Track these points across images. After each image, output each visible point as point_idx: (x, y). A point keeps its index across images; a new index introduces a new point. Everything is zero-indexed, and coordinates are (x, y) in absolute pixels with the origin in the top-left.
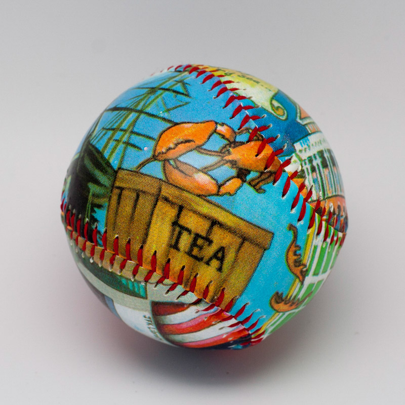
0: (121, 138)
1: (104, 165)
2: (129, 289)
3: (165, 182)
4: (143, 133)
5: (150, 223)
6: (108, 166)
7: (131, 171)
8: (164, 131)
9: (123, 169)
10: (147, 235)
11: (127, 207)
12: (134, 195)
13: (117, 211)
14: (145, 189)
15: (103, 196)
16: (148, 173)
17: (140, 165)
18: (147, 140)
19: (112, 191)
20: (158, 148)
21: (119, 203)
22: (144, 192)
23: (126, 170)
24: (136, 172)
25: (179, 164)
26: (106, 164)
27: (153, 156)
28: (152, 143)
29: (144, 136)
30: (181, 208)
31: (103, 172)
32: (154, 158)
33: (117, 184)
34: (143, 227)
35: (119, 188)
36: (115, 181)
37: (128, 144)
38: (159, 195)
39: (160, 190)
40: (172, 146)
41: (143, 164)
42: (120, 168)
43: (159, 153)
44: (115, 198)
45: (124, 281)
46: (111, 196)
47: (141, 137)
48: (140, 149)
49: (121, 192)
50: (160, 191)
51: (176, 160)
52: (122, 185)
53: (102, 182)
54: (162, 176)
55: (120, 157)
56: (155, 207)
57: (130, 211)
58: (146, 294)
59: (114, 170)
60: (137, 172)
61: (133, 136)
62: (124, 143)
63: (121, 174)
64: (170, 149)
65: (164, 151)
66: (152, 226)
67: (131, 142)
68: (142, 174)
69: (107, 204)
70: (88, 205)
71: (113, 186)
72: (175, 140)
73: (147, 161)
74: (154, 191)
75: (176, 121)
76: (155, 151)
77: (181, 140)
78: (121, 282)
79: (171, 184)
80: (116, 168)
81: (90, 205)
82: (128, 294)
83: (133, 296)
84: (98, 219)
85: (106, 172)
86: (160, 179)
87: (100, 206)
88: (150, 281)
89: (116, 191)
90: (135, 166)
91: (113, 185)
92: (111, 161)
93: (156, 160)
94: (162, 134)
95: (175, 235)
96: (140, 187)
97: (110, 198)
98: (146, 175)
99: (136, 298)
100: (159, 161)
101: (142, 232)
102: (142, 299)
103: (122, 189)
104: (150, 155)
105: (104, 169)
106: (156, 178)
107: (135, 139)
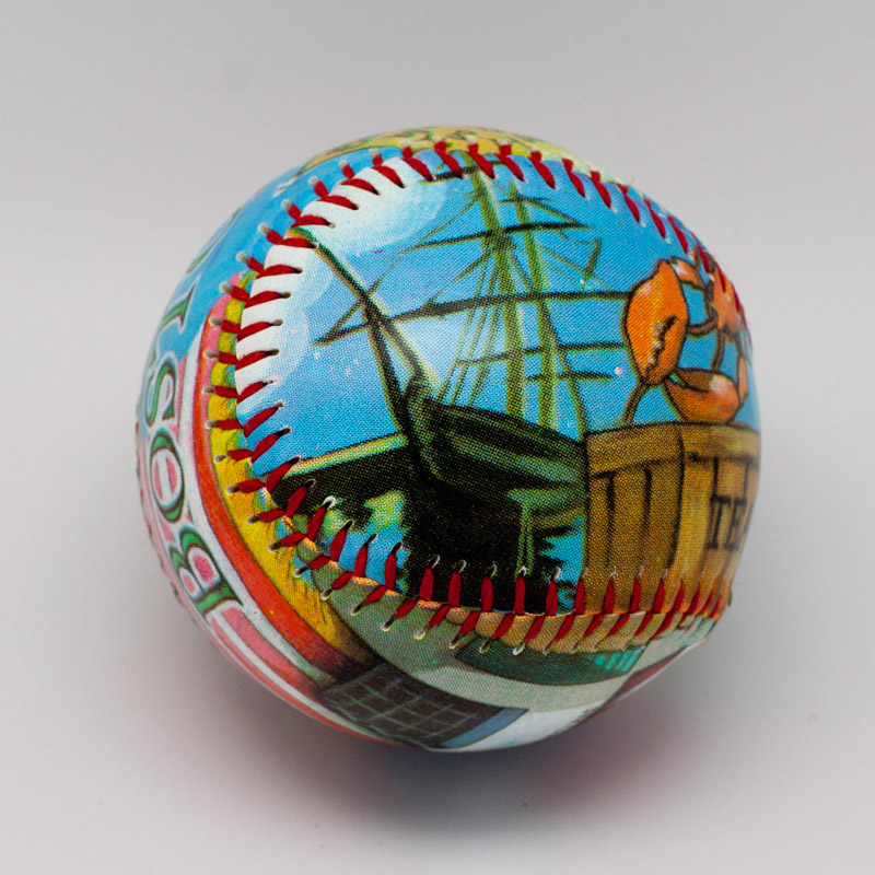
0: (547, 369)
1: (540, 441)
3: (681, 423)
4: (589, 341)
5: (678, 518)
6: (554, 439)
7: (617, 430)
8: (625, 320)
9: (595, 433)
10: (674, 545)
11: (630, 507)
12: (640, 477)
13: (611, 525)
14: (656, 456)
15: (568, 506)
16: (650, 420)
17: (628, 409)
18: (607, 351)
19: (587, 489)
20: (639, 360)
21: (611, 506)
22: (657, 462)
23: (604, 431)
24: (628, 428)
25: (686, 376)
26: (543, 436)
27: (642, 380)
28: (622, 354)
29: (595, 345)
30: (716, 462)
31: (546, 456)
32: (645, 383)
33: (596, 468)
34: (666, 533)
35: (601, 475)
36: (587, 464)
37: (572, 375)
38: (682, 455)
39: (680, 442)
40: (656, 344)
41: (632, 407)
42: (587, 434)
43: (648, 370)
44: (599, 500)
45: (601, 659)
46: (588, 500)
47: (590, 351)
48: (608, 376)
49: (612, 482)
50: (682, 447)
51: (676, 369)
52: (608, 466)
53: (553, 477)
54: (672, 415)
55: (573, 409)
56: (682, 483)
57: (640, 512)
59: (573, 442)
60: (630, 428)
61: (572, 355)
62: (561, 377)
63: (595, 446)
64: (658, 353)
65: (651, 360)
66: (682, 523)
67: (578, 368)
68: (640, 427)
69: (582, 519)
70: (521, 539)
71: (587, 477)
72: (653, 331)
73: (635, 395)
74: (672, 451)
75: (625, 288)
76: (637, 368)
77: (661, 325)
79: (693, 423)
80: (576, 435)
81: (530, 538)
83: (602, 680)
84: (561, 558)
85: (555, 453)
86: (674, 423)
87: (561, 531)
89: (600, 484)
90: (620, 417)
91: (587, 474)
92: (555, 425)
93: (649, 386)
94: (626, 328)
95: (715, 521)
96: (646, 456)
97: (588, 505)
98: (648, 425)
99: (605, 682)
100: (656, 385)
101: (666, 544)
102: (616, 679)
103: (610, 475)
104: (634, 383)
105: (547, 448)
106: (668, 423)
107: (582, 361)
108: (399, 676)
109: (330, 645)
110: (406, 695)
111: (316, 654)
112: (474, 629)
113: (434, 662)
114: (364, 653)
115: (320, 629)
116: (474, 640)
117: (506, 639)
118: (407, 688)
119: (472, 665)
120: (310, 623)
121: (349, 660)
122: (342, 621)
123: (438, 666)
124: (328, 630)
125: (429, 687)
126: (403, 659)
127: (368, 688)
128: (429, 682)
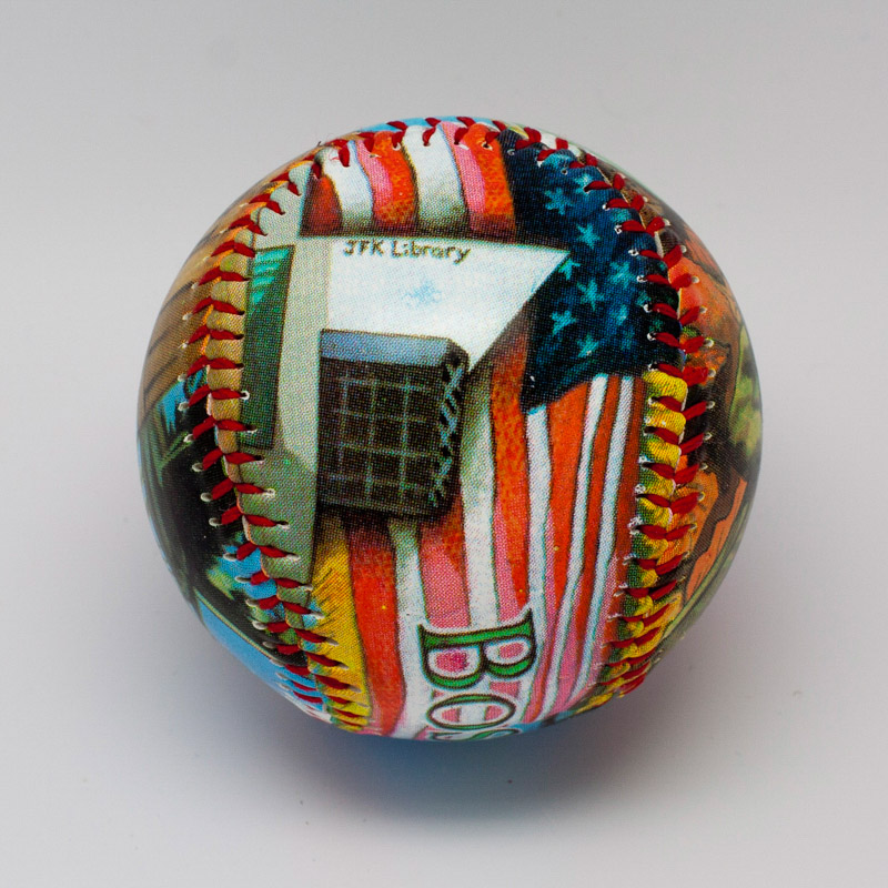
2: (272, 285)
45: (257, 298)
58: (282, 247)
78: (259, 304)
82: (288, 287)
83: (289, 275)
88: (248, 244)
99: (294, 268)
102: (295, 256)
108: (325, 480)
109: (351, 552)
110: (346, 458)
111: (374, 553)
112: (238, 451)
113: (287, 462)
114: (327, 523)
115: (344, 569)
116: (247, 445)
117: (236, 415)
118: (336, 462)
119: (273, 428)
120: (347, 579)
121: (347, 528)
122: (314, 560)
123: (290, 455)
124: (337, 564)
125: (320, 447)
126: (303, 489)
127: (368, 492)
128: (314, 450)
